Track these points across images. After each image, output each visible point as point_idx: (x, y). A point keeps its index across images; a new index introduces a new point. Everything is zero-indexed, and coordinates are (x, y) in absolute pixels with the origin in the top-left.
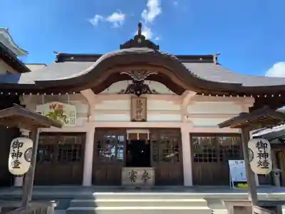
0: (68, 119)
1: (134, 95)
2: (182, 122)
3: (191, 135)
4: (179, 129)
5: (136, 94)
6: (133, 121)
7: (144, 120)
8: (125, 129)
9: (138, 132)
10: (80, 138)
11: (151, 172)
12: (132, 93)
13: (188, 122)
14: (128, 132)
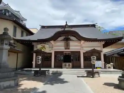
0: (46, 49)
1: (66, 41)
2: (81, 49)
3: (84, 53)
4: (80, 52)
5: (67, 41)
6: (65, 49)
7: (69, 49)
8: (63, 52)
9: (67, 52)
10: (50, 54)
11: (71, 64)
12: (65, 40)
13: (82, 49)
14: (64, 52)
